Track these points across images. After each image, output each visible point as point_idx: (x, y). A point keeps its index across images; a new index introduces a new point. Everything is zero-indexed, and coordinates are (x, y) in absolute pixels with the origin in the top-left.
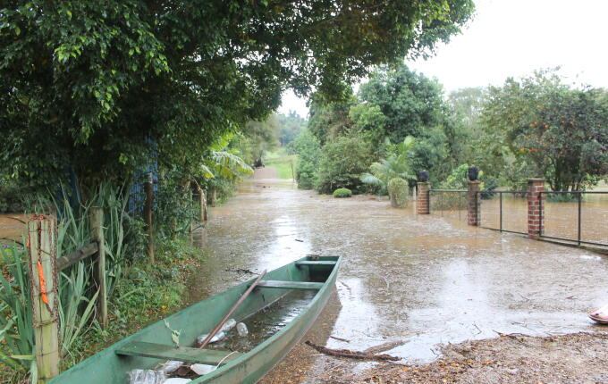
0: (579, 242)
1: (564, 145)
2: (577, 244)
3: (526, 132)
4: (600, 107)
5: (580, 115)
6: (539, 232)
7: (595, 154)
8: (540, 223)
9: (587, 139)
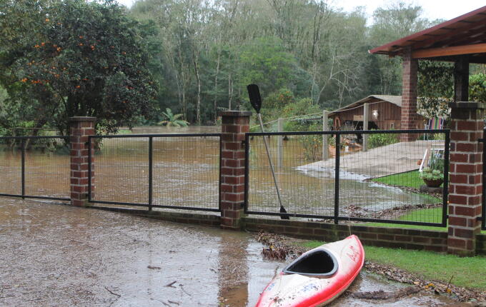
0: (150, 206)
1: (82, 76)
2: (147, 209)
3: (29, 55)
4: (125, 29)
5: (103, 38)
6: (88, 196)
7: (121, 90)
8: (89, 182)
9: (110, 69)
